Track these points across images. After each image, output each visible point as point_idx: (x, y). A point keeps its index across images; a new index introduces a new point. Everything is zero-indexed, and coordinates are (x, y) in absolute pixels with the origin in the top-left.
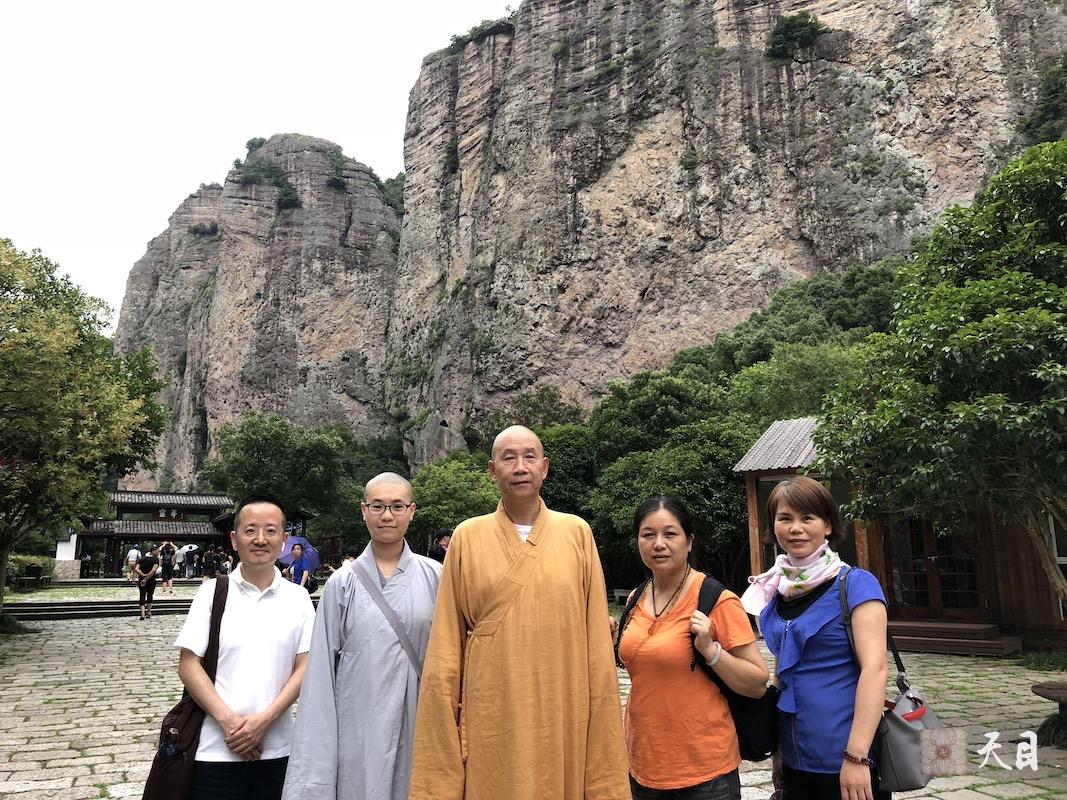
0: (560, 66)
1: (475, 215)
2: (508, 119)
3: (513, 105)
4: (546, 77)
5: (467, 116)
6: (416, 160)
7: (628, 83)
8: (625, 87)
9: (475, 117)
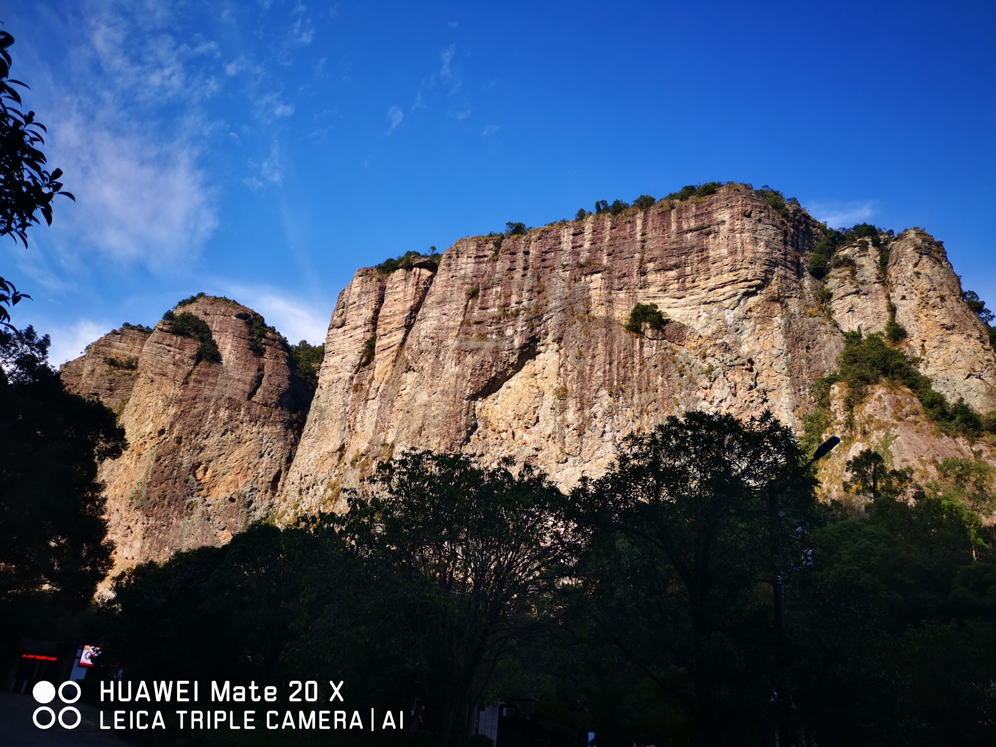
0: (470, 303)
1: (383, 401)
2: (423, 333)
3: (429, 323)
4: (458, 309)
5: (388, 323)
6: (337, 347)
7: (522, 327)
8: (519, 329)
9: (395, 325)
